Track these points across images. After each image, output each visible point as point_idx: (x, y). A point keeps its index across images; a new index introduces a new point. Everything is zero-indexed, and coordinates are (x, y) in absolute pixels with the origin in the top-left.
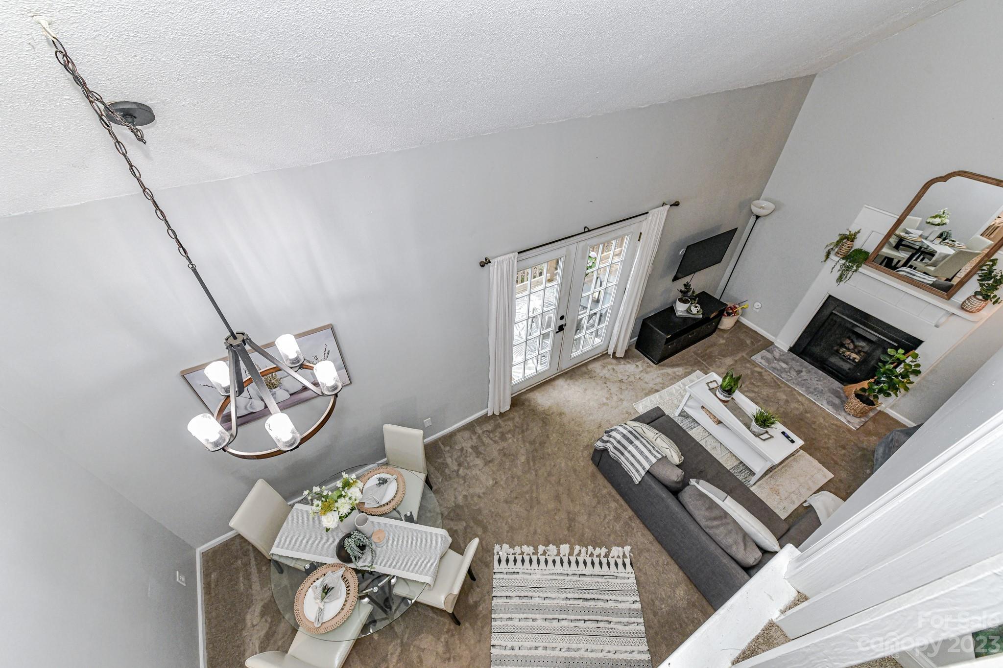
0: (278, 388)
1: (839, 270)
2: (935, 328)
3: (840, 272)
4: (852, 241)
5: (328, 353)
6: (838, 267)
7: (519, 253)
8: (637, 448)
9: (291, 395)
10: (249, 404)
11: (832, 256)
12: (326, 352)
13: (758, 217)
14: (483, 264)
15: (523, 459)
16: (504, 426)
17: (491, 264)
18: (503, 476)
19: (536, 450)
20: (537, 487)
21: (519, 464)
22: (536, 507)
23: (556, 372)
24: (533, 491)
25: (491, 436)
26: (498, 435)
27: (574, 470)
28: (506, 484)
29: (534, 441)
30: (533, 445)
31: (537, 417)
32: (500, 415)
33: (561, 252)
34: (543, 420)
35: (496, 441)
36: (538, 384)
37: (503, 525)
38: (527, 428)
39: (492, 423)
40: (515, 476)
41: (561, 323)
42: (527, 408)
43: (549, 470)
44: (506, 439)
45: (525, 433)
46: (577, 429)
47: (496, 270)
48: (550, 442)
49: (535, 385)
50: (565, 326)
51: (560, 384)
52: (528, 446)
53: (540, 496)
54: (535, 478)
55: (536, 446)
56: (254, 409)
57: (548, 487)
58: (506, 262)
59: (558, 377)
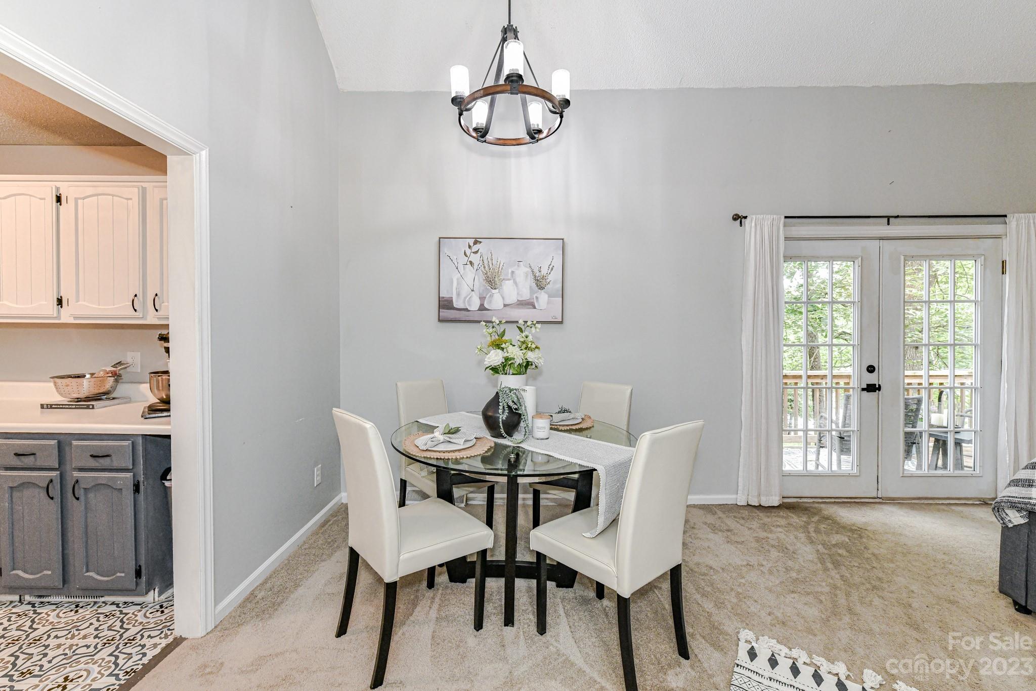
0: (497, 291)
5: (552, 269)
7: (786, 217)
9: (505, 306)
10: (468, 298)
12: (551, 267)
14: (736, 217)
15: (810, 557)
16: (766, 520)
17: (747, 222)
18: (764, 563)
19: (840, 555)
20: (848, 595)
21: (801, 560)
22: (847, 619)
23: (874, 495)
24: (836, 596)
25: (742, 522)
26: (755, 524)
27: (952, 602)
28: (771, 572)
29: (834, 545)
30: (834, 550)
31: (839, 527)
32: (760, 507)
33: (856, 248)
34: (852, 530)
35: (750, 529)
36: (837, 500)
37: (763, 614)
38: (817, 531)
39: (745, 513)
40: (792, 569)
41: (872, 379)
42: (815, 514)
43: (877, 583)
44: (771, 532)
45: (813, 534)
46: (943, 556)
47: (753, 230)
48: (874, 554)
49: (833, 500)
50: (879, 388)
51: (888, 509)
52: (820, 547)
53: (858, 608)
54: (840, 583)
55: (840, 551)
56: (470, 305)
57: (877, 601)
58: (767, 224)
59: (879, 503)
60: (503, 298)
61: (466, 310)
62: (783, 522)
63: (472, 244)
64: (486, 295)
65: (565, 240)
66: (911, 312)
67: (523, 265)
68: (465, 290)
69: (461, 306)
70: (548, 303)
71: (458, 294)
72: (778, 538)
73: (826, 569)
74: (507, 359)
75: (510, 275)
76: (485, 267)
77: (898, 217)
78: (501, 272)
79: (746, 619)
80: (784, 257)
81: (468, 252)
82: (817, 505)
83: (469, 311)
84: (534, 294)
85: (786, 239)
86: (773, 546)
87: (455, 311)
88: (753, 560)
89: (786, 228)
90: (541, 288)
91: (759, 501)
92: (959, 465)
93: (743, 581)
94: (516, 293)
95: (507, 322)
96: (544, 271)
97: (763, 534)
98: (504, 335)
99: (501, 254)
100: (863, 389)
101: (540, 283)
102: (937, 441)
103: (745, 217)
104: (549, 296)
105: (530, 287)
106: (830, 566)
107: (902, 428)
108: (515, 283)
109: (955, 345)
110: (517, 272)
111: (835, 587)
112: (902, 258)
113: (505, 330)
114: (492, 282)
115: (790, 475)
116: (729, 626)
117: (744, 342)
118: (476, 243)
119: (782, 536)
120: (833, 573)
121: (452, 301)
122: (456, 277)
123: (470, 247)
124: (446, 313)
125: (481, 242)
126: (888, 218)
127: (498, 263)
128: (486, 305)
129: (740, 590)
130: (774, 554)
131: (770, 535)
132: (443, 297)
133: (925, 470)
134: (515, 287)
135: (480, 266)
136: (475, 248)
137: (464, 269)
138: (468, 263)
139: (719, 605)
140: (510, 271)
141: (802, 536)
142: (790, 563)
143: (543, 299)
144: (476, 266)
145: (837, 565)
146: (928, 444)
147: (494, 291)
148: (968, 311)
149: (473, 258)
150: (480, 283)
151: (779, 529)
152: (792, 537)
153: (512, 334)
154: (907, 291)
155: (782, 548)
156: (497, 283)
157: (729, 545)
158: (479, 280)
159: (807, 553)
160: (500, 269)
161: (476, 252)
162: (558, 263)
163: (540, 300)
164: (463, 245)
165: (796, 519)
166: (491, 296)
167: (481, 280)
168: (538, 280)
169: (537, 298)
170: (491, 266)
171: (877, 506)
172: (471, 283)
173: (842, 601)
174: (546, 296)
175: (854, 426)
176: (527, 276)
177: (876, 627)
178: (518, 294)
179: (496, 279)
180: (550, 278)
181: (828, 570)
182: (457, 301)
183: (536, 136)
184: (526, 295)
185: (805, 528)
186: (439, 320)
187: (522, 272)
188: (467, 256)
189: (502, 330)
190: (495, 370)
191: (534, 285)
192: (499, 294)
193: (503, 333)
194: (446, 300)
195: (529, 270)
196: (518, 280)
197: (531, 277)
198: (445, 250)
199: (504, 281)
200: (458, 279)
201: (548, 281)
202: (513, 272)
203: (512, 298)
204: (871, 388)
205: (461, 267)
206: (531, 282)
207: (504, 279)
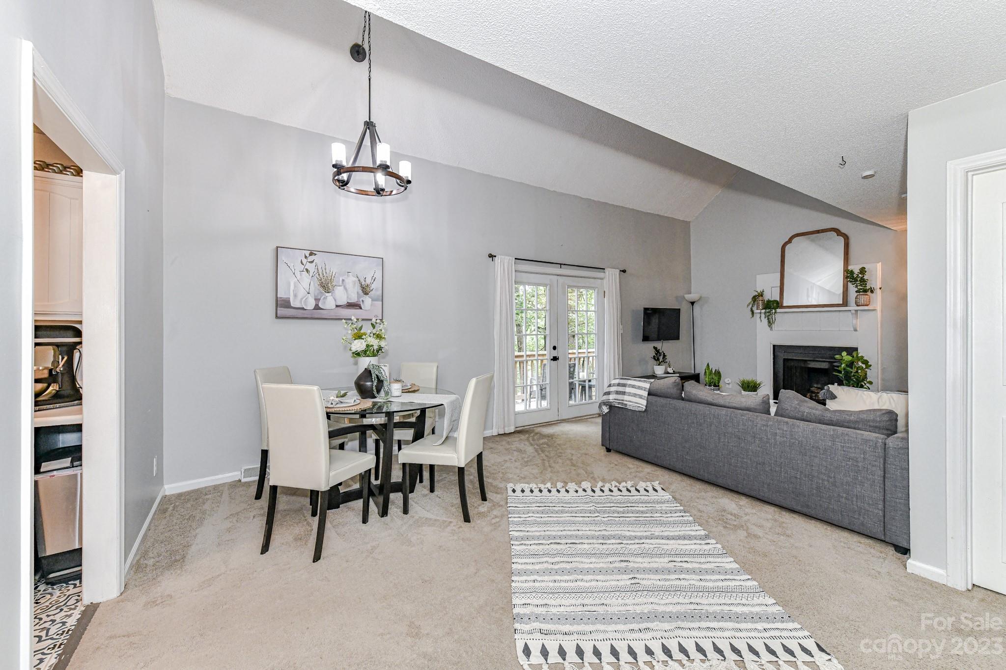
0: (330, 294)
1: (765, 317)
2: (855, 332)
3: (767, 318)
4: (762, 296)
5: (374, 280)
6: (763, 316)
7: (515, 259)
8: (633, 386)
9: (337, 306)
10: (304, 299)
11: (756, 311)
12: (374, 278)
13: (693, 303)
14: (491, 256)
15: (532, 451)
16: (509, 440)
17: (496, 259)
18: (512, 458)
19: (544, 448)
20: (549, 461)
21: (528, 453)
22: (549, 469)
23: (557, 419)
24: (544, 463)
25: (497, 443)
26: (504, 443)
27: (586, 454)
28: (515, 461)
29: (542, 444)
30: (541, 446)
31: (543, 436)
32: (505, 434)
33: (546, 279)
34: (549, 437)
35: (502, 445)
36: (541, 425)
37: (515, 477)
38: (533, 440)
39: (498, 439)
40: (525, 457)
41: (555, 353)
42: (532, 433)
43: (560, 454)
44: (512, 444)
45: (532, 442)
46: (584, 439)
47: (499, 264)
48: (558, 444)
49: (539, 425)
50: (558, 359)
51: (563, 424)
52: (535, 446)
53: (553, 465)
54: (545, 458)
55: (544, 446)
56: (306, 305)
57: (560, 461)
58: (506, 261)
59: (560, 423)
60: (335, 300)
61: (303, 309)
62: (517, 439)
63: (308, 255)
64: (321, 297)
65: (384, 259)
66: (571, 315)
67: (352, 275)
68: (302, 293)
69: (298, 305)
70: (371, 305)
71: (295, 296)
72: (516, 446)
73: (539, 454)
74: (368, 346)
75: (341, 282)
76: (319, 275)
77: (565, 264)
78: (333, 279)
79: (508, 480)
80: (515, 282)
81: (304, 261)
82: (531, 429)
83: (306, 310)
84: (360, 298)
85: (516, 271)
86: (514, 450)
87: (292, 309)
88: (507, 458)
89: (516, 265)
90: (366, 294)
91: (504, 431)
92: (590, 397)
93: (503, 467)
94: (346, 297)
95: (363, 320)
96: (368, 281)
97: (508, 447)
98: (361, 330)
99: (334, 266)
100: (552, 360)
101: (365, 290)
102: (582, 387)
103: (495, 256)
104: (373, 300)
105: (358, 293)
106: (540, 452)
107: (568, 381)
108: (345, 289)
109: (588, 334)
110: (347, 281)
111: (544, 460)
112: (567, 286)
113: (362, 326)
114: (326, 286)
115: (519, 413)
116: (502, 485)
117: (495, 333)
118: (311, 254)
119: (518, 445)
120: (542, 455)
121: (289, 301)
122: (293, 281)
123: (306, 257)
124: (282, 311)
125: (316, 254)
126: (561, 264)
127: (331, 272)
128: (320, 305)
129: (503, 471)
130: (516, 453)
131: (512, 446)
132: (281, 298)
133: (577, 402)
134: (345, 292)
135: (315, 273)
136: (311, 258)
137: (301, 275)
138: (304, 270)
139: (495, 479)
140: (341, 279)
141: (527, 443)
142: (524, 455)
143: (367, 302)
144: (311, 274)
145: (543, 451)
146: (578, 390)
147: (327, 294)
148: (592, 315)
149: (309, 266)
150: (315, 287)
151: (516, 443)
152: (523, 445)
153: (367, 329)
154: (569, 301)
155: (519, 451)
156: (330, 288)
157: (493, 454)
158: (314, 284)
159: (530, 450)
160: (333, 277)
161: (312, 262)
162: (378, 275)
163: (365, 302)
164: (300, 255)
165: (523, 437)
166: (325, 298)
167: (317, 285)
168: (363, 288)
169: (363, 301)
170: (324, 274)
171: (559, 424)
172: (307, 287)
173: (547, 464)
174: (370, 300)
175: (548, 381)
176: (355, 284)
177: (560, 470)
178: (347, 297)
179: (329, 285)
180: (373, 286)
181: (540, 454)
182: (294, 301)
183: (381, 192)
184: (354, 299)
185: (528, 439)
186: (277, 317)
187: (351, 280)
188: (303, 265)
189: (360, 326)
190: (358, 354)
191: (361, 292)
192: (331, 297)
193: (361, 328)
194: (283, 300)
195: (357, 279)
196: (347, 286)
197: (358, 285)
198: (282, 257)
199: (335, 287)
200: (295, 283)
201: (371, 288)
202: (343, 280)
203: (343, 301)
204: (555, 359)
205: (298, 274)
206: (358, 289)
207: (336, 285)
